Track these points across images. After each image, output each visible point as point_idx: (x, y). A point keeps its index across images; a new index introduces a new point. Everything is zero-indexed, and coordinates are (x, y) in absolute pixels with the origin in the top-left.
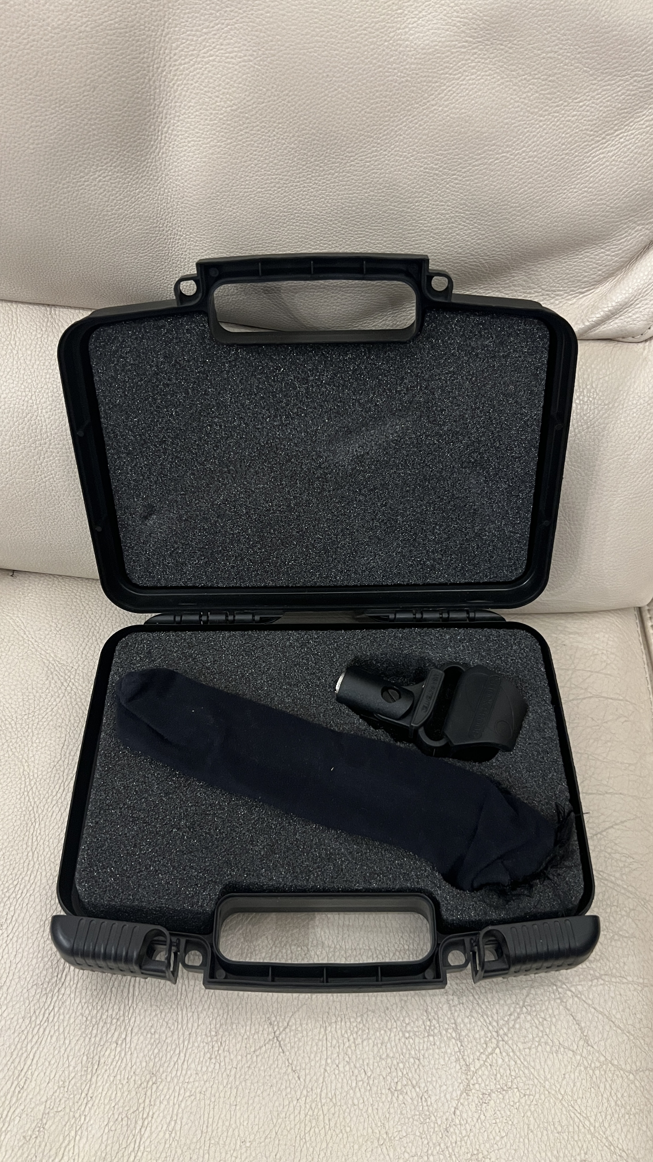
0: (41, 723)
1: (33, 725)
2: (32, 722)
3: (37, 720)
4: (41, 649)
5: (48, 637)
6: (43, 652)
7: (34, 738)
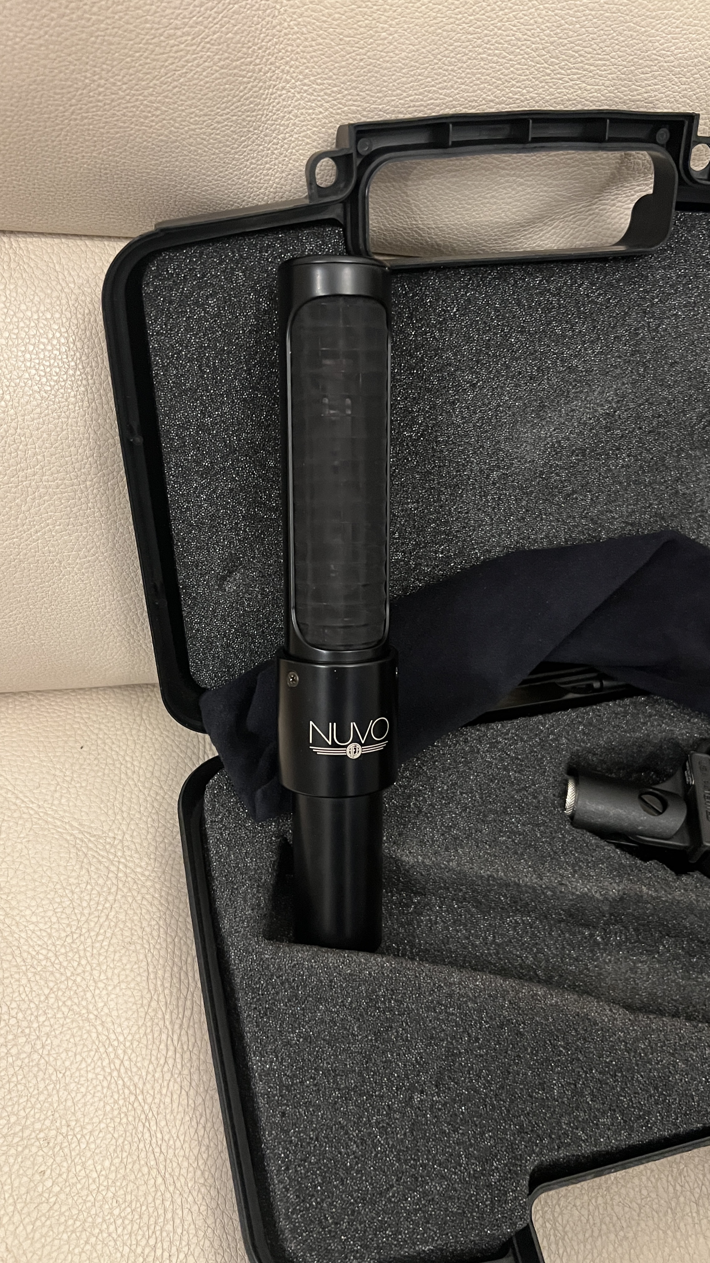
0: (97, 945)
1: (85, 950)
2: (81, 947)
3: (89, 940)
4: (53, 818)
5: (57, 795)
6: (59, 823)
7: (96, 973)
